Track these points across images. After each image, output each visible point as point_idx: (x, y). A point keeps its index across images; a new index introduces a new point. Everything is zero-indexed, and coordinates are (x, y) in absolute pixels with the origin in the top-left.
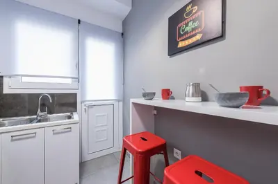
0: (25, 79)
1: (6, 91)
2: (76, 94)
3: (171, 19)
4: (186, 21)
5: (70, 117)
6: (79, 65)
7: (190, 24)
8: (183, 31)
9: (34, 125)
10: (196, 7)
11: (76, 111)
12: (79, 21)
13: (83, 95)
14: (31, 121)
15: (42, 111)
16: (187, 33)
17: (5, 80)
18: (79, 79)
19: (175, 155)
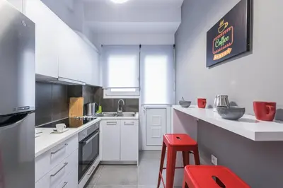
0: (112, 90)
1: (105, 97)
2: (138, 99)
3: (208, 33)
4: (220, 36)
5: (134, 115)
6: (140, 78)
7: (223, 38)
8: (217, 44)
9: (116, 117)
10: (227, 23)
11: (138, 111)
12: (140, 46)
13: (143, 100)
14: (114, 115)
15: (120, 109)
16: (220, 47)
17: (104, 91)
18: (140, 88)
19: (212, 161)
